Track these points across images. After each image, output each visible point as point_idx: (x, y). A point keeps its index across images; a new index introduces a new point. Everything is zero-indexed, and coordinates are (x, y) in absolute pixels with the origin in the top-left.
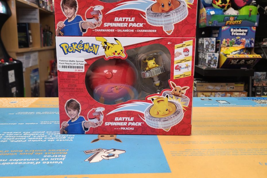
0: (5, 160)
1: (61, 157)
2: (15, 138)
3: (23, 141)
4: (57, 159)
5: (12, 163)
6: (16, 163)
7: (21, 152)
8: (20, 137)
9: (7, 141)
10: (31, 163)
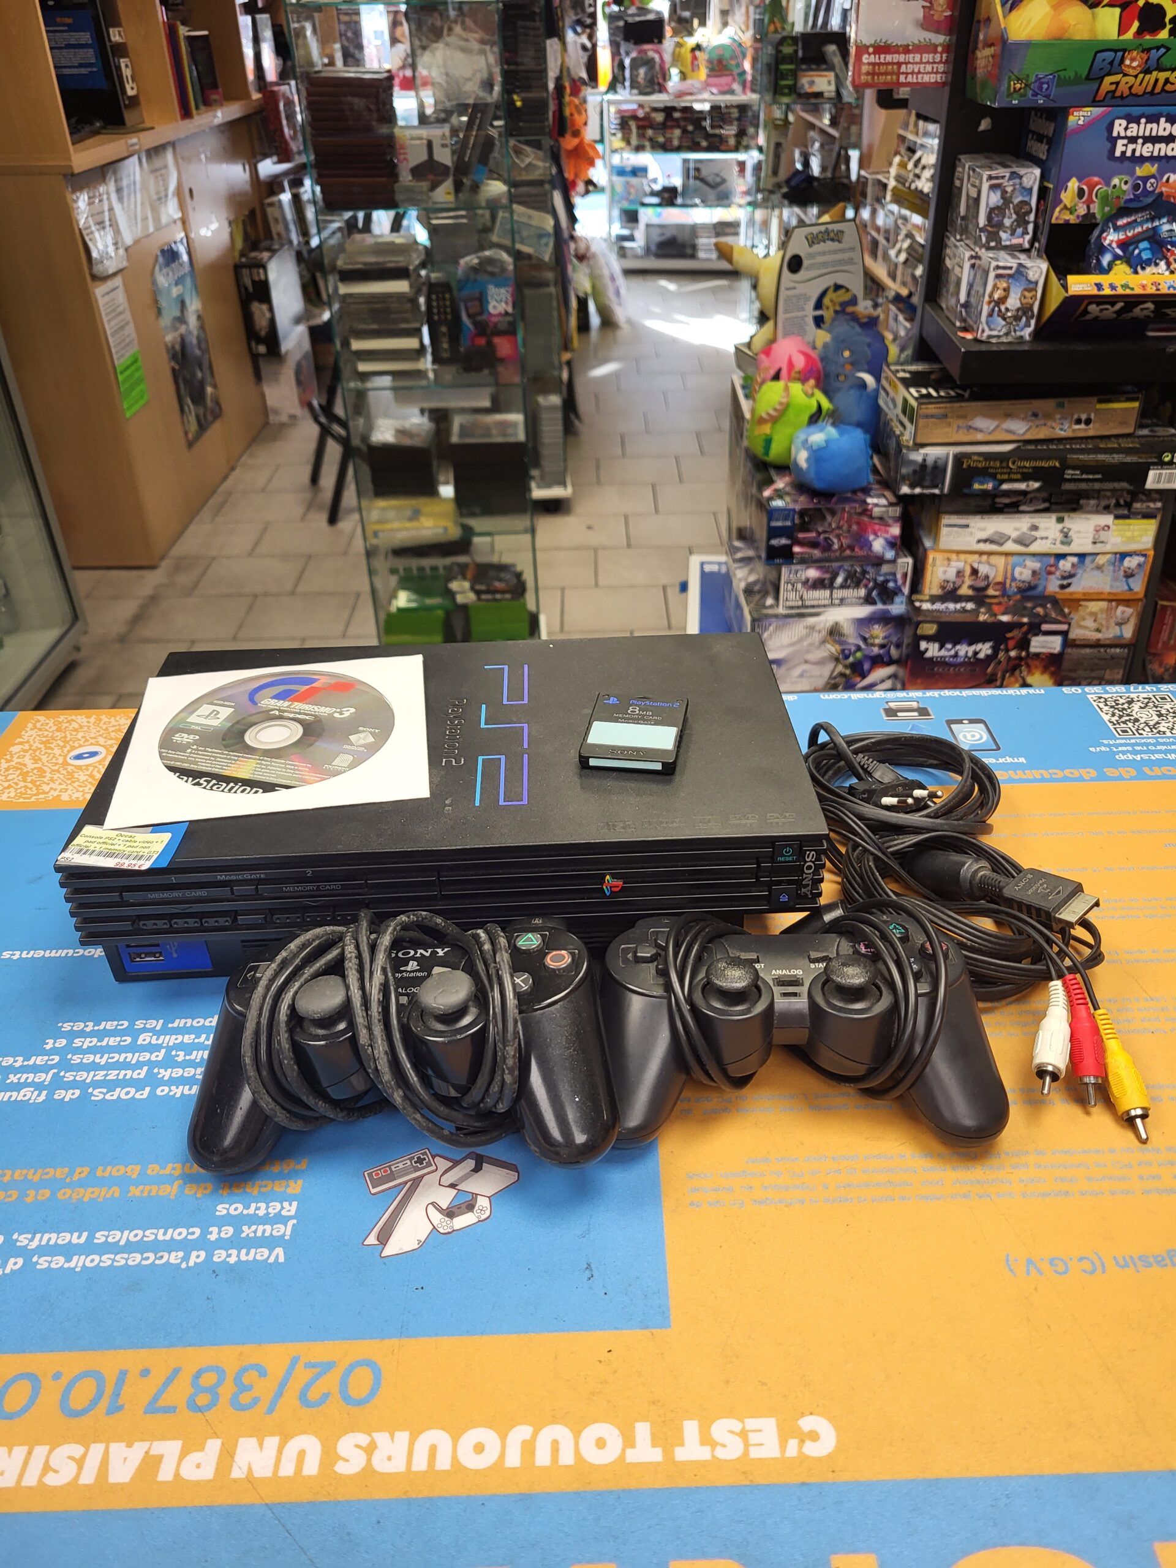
0: (79, 1237)
1: (280, 1219)
2: (108, 1067)
3: (138, 1096)
4: (264, 1231)
5: (106, 1260)
6: (120, 1260)
7: (134, 1176)
8: (126, 1066)
9: (77, 1092)
10: (175, 1258)
